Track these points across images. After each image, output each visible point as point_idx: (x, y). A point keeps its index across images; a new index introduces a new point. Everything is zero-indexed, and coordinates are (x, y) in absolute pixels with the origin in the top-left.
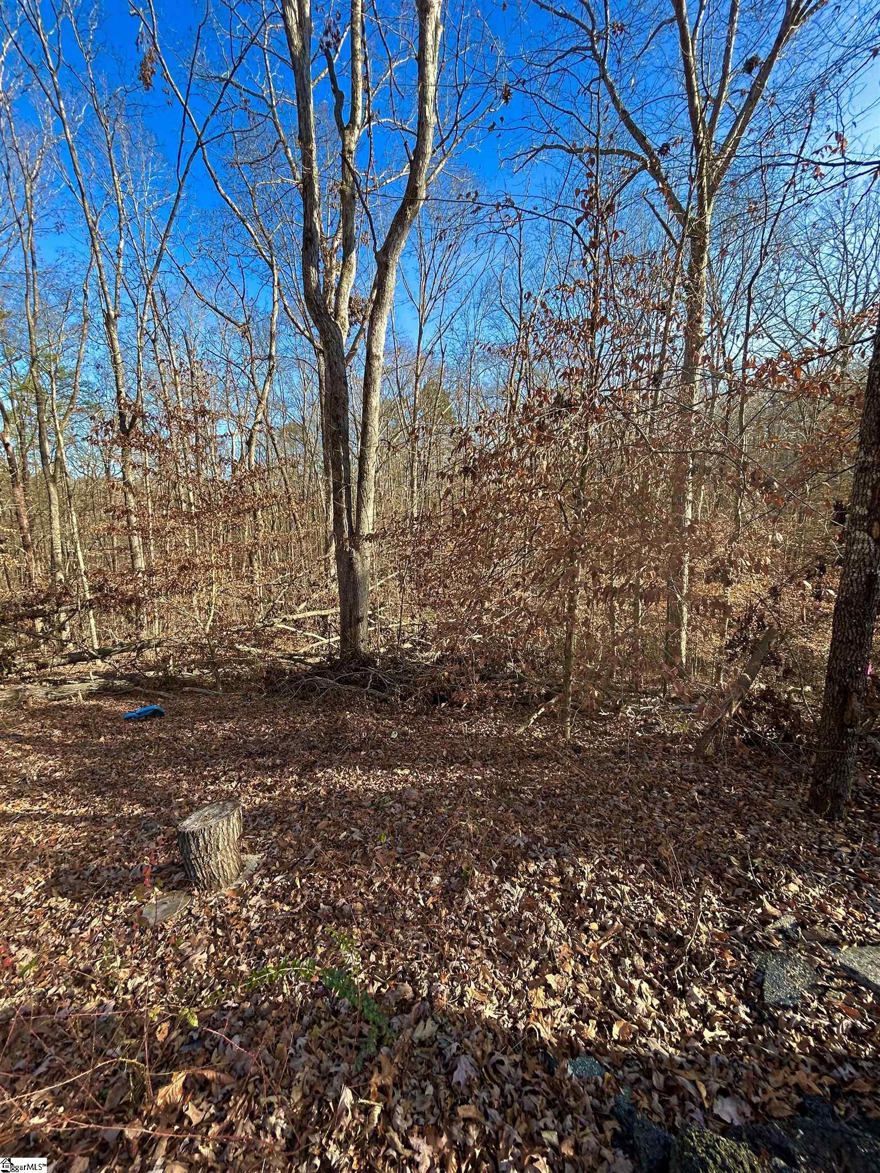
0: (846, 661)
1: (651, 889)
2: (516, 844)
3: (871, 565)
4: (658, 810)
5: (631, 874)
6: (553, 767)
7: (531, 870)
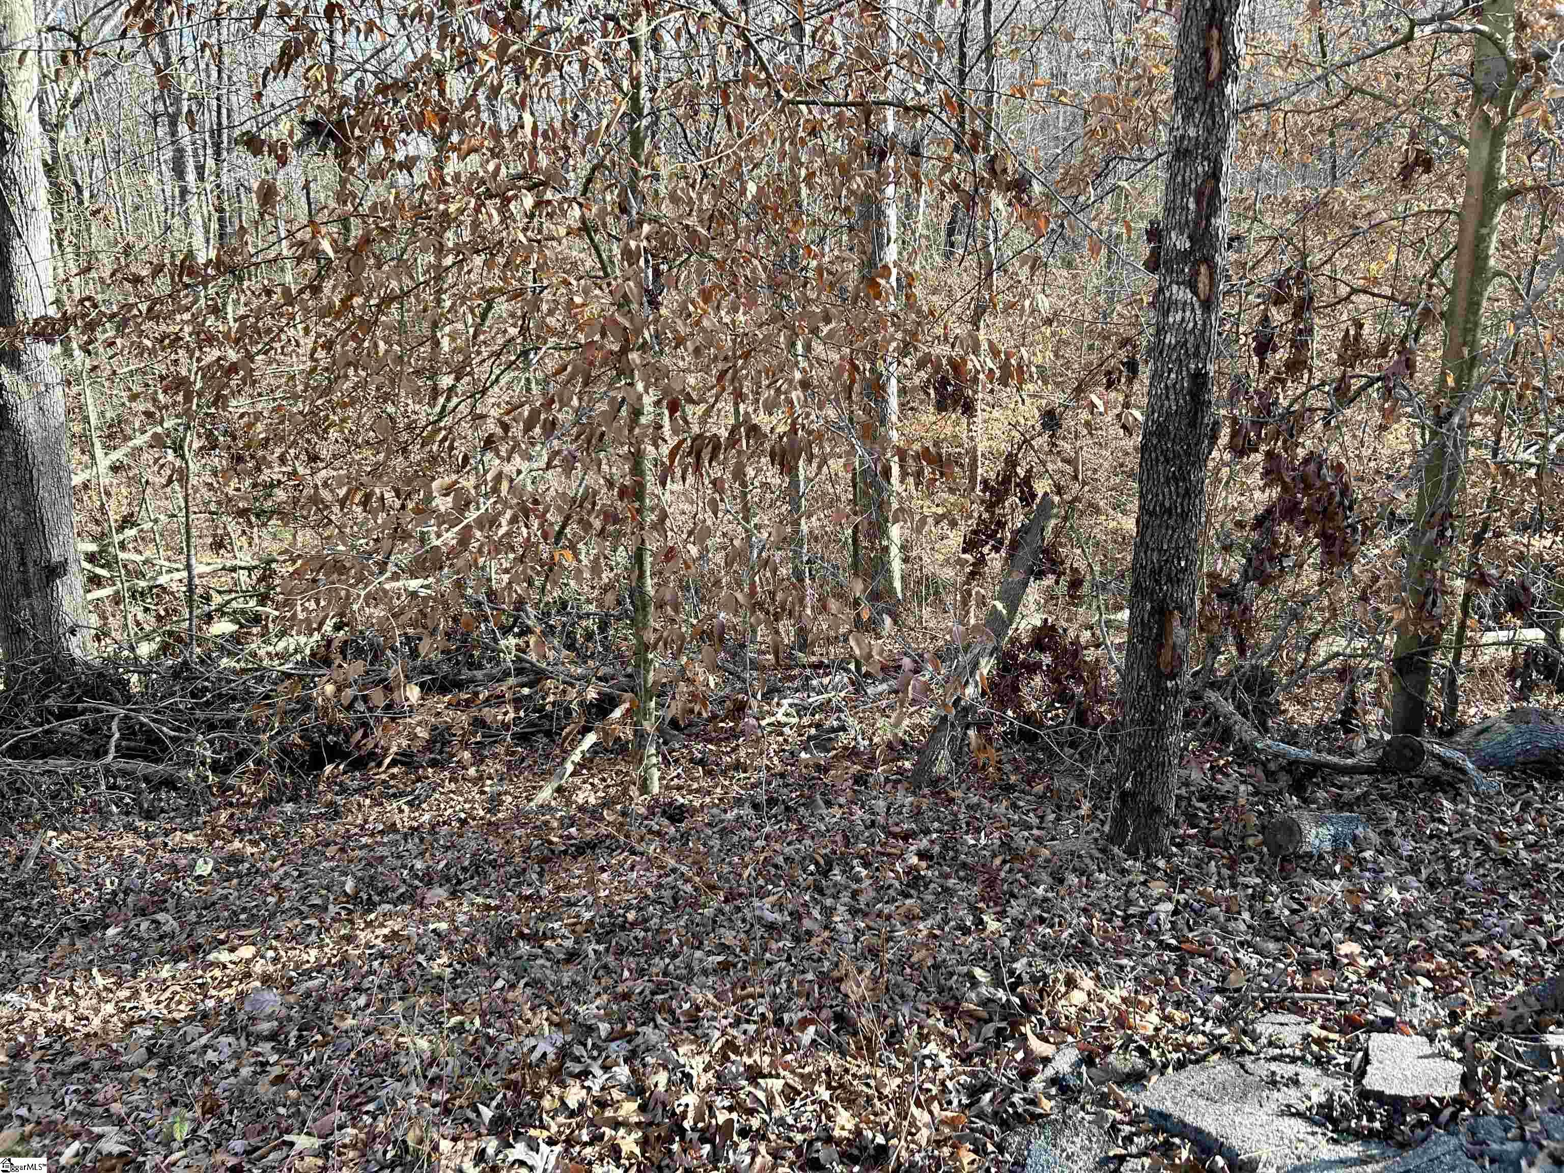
0: (1160, 550)
1: (828, 1071)
2: (537, 1055)
3: (1196, 354)
4: (841, 909)
5: (786, 1051)
6: (621, 864)
7: (572, 1104)
